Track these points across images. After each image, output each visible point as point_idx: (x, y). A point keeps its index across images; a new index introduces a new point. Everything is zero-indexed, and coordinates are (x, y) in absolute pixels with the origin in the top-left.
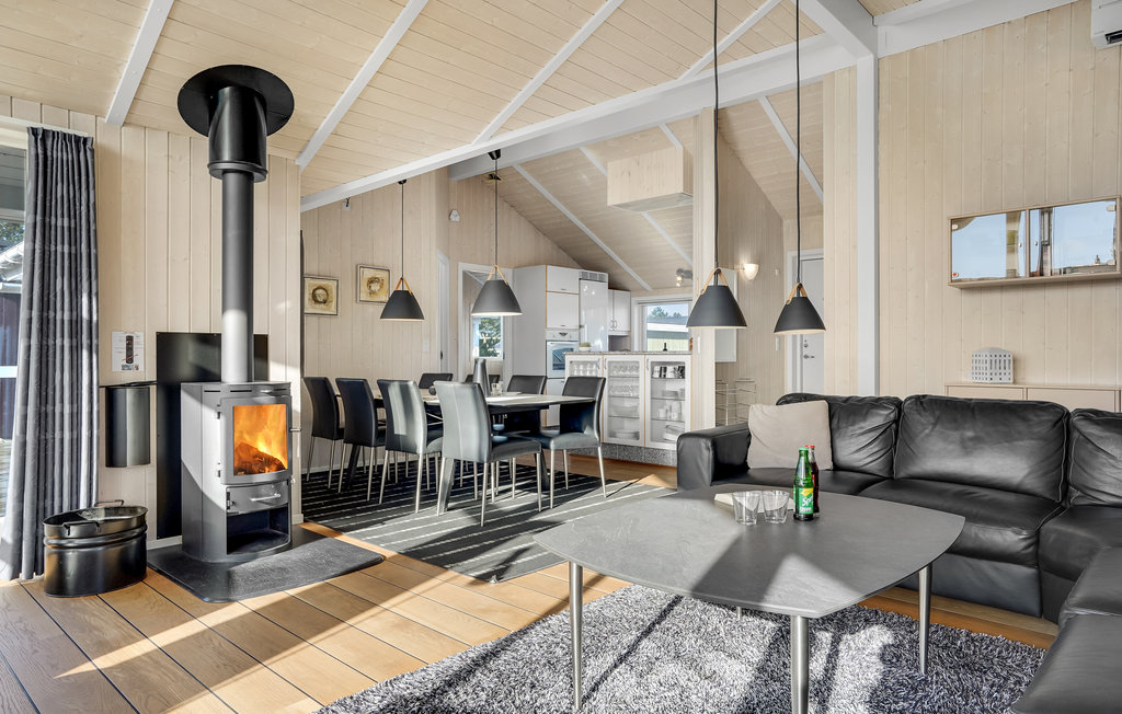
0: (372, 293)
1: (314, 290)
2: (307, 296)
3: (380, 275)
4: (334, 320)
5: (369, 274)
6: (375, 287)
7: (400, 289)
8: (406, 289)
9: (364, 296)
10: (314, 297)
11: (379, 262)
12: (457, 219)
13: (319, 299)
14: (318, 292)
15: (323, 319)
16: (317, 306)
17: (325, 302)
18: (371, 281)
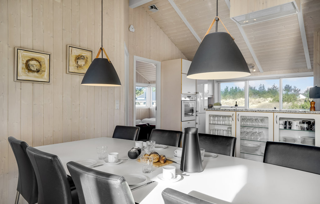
0: (79, 67)
1: (28, 61)
2: (21, 65)
3: (85, 54)
4: (46, 86)
5: (76, 52)
6: (81, 62)
7: (100, 57)
8: (105, 57)
9: (72, 69)
10: (28, 67)
11: (84, 45)
12: (133, 30)
13: (32, 69)
14: (32, 63)
15: (36, 85)
16: (31, 74)
17: (38, 71)
18: (78, 58)
